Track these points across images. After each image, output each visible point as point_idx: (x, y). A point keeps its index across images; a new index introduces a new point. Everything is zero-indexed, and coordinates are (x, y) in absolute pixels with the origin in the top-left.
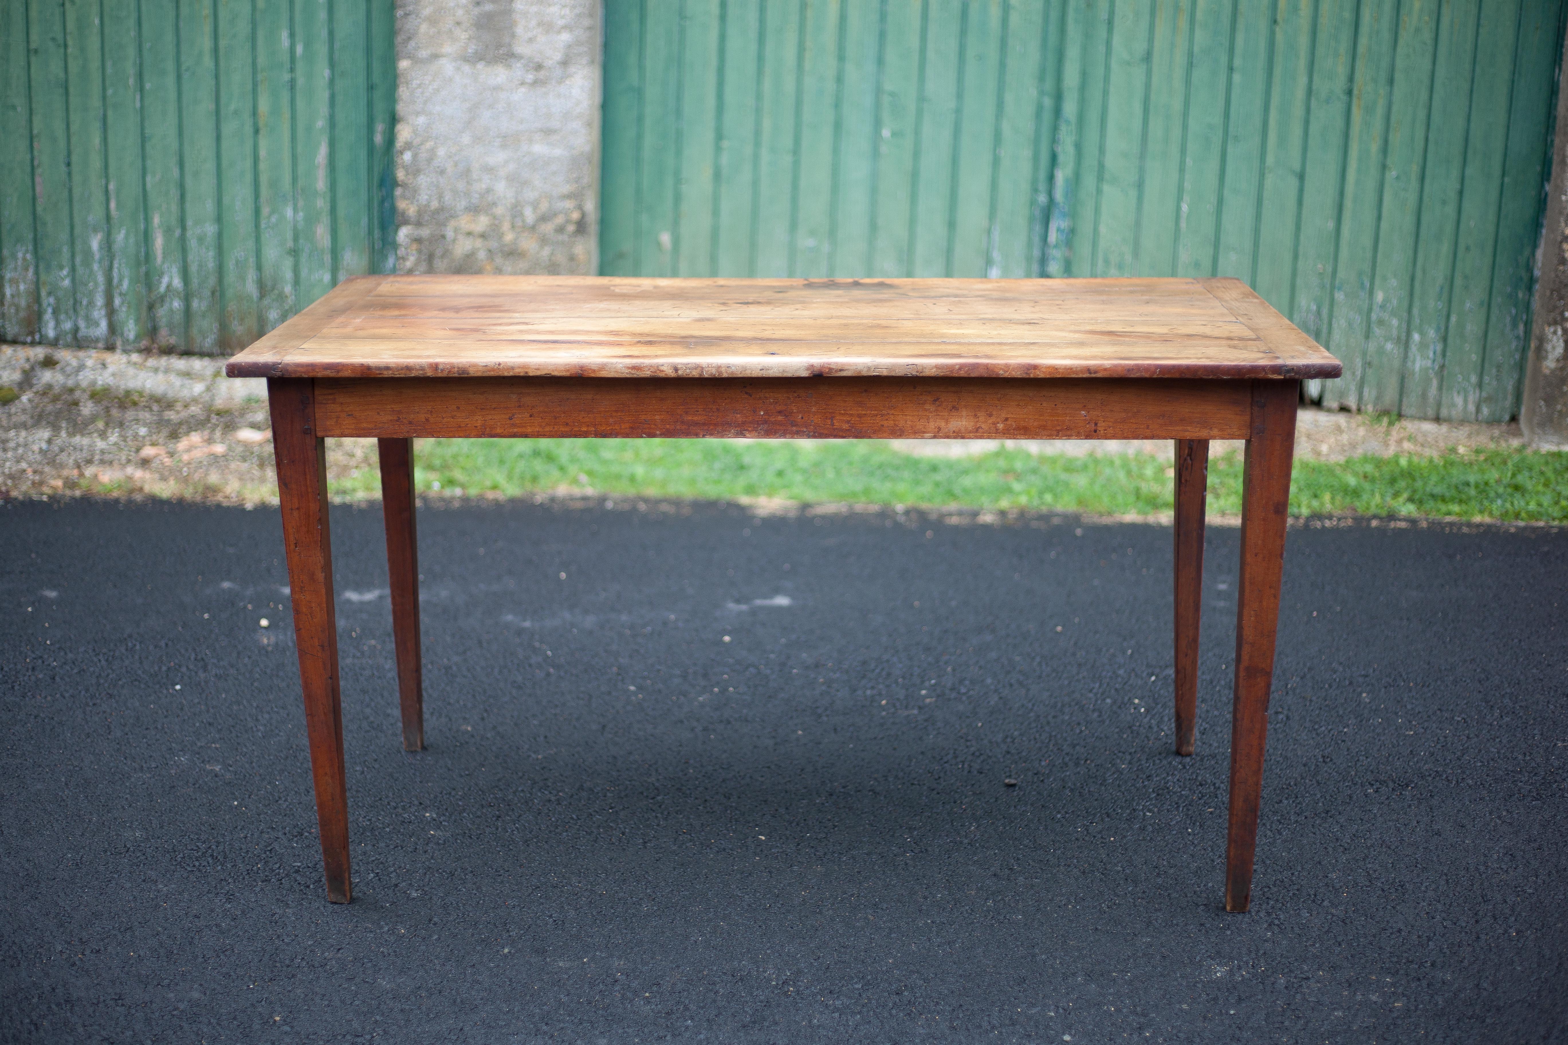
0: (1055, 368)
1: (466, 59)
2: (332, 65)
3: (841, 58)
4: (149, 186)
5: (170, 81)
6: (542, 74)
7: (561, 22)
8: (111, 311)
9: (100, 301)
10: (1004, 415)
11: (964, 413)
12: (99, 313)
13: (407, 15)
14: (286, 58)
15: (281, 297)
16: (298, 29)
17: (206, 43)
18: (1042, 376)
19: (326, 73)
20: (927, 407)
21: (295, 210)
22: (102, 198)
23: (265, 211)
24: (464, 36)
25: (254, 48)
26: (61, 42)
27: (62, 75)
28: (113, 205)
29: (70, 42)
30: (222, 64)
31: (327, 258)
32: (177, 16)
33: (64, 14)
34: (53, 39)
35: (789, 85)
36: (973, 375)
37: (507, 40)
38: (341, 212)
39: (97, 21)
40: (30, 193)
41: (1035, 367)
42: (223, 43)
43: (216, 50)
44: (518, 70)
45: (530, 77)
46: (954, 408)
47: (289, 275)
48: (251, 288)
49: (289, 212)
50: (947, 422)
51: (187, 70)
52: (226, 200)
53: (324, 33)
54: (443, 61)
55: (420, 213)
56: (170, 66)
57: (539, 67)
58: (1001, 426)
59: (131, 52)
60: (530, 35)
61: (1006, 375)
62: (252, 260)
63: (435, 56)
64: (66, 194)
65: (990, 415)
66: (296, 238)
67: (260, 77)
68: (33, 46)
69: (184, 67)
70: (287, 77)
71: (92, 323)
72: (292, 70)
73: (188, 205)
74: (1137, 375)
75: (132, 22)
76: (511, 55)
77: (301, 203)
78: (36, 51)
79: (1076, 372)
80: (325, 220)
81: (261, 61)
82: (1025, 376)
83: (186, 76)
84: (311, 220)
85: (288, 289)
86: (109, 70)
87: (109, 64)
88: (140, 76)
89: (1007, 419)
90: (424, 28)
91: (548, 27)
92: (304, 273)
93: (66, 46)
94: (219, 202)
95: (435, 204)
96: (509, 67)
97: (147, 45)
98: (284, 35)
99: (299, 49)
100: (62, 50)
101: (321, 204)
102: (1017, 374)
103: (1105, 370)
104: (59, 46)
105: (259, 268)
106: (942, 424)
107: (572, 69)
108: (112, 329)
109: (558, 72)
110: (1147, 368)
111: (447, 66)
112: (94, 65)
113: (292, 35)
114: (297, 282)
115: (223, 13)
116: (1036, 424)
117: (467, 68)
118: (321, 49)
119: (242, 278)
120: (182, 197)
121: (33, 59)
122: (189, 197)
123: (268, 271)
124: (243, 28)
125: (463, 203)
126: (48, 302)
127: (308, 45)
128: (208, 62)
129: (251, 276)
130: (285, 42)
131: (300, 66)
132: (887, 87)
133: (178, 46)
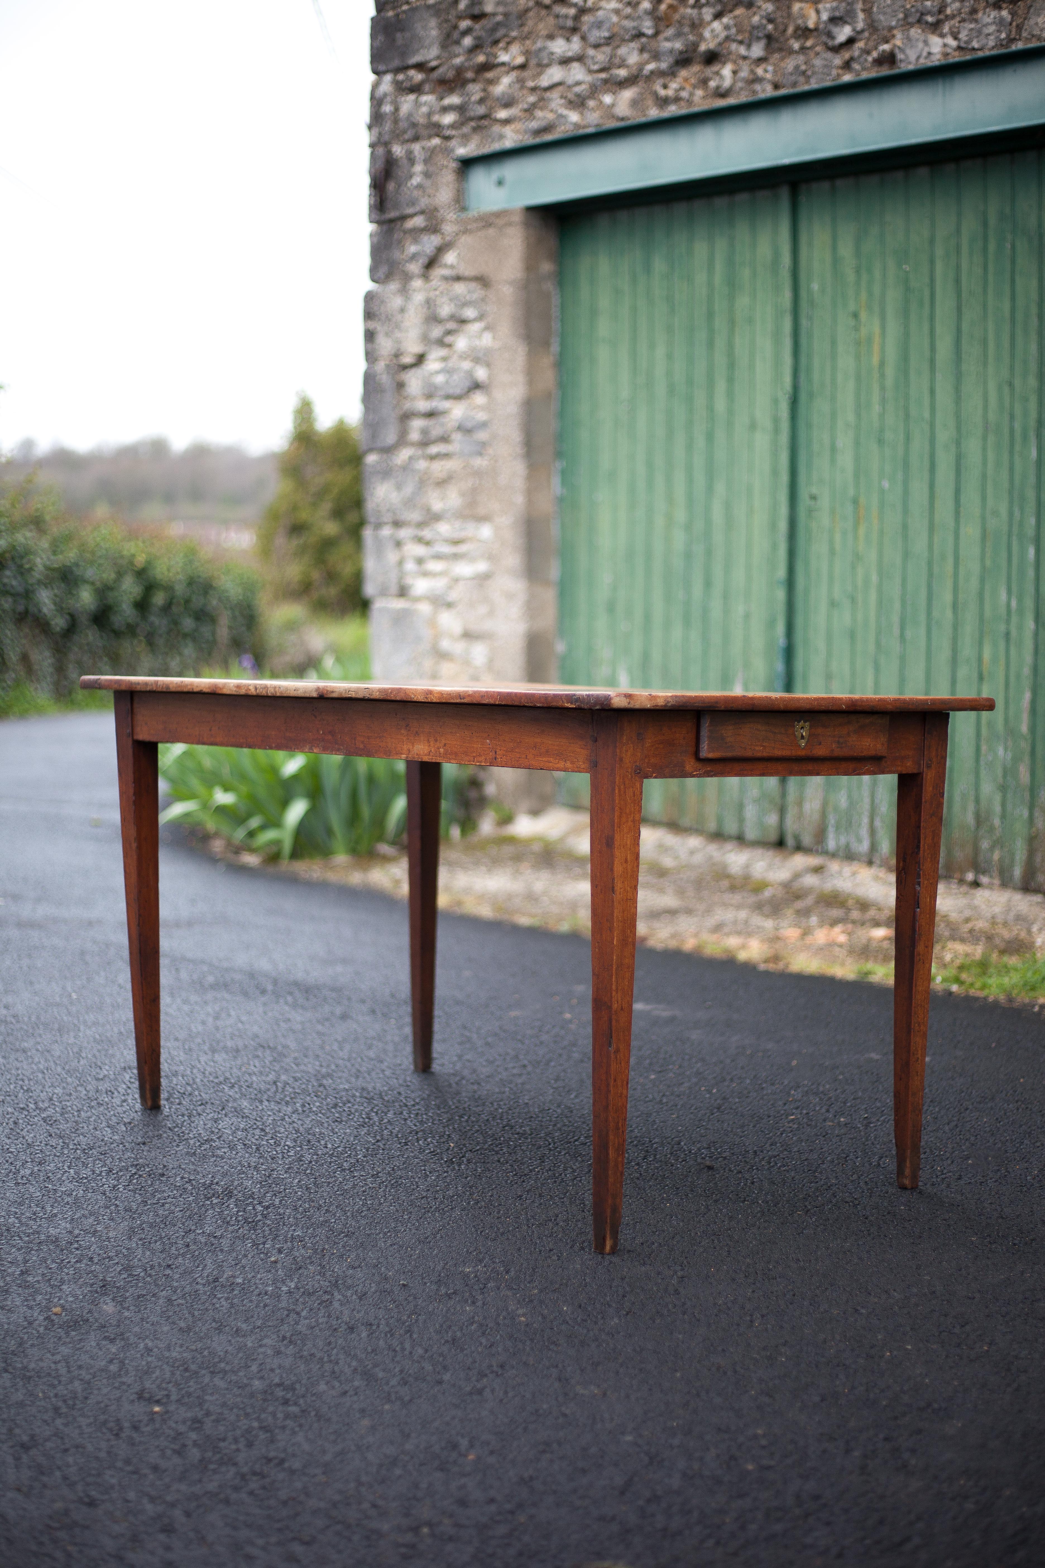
5: (922, 631)
8: (872, 832)
9: (865, 820)
12: (864, 832)
14: (1003, 611)
15: (992, 829)
16: (1014, 586)
17: (947, 598)
19: (1033, 626)
21: (1006, 749)
23: (984, 748)
25: (982, 601)
31: (1027, 795)
32: (930, 575)
34: (848, 594)
42: (960, 597)
43: (956, 604)
47: (998, 809)
48: (970, 819)
49: (1001, 751)
51: (935, 621)
56: (923, 618)
59: (896, 605)
62: (972, 793)
66: (1005, 776)
67: (986, 628)
68: (835, 599)
70: (1002, 627)
71: (859, 840)
72: (1008, 621)
75: (899, 580)
77: (1010, 744)
78: (836, 604)
80: (1027, 759)
81: (988, 613)
83: (934, 628)
84: (1016, 760)
85: (997, 822)
87: (883, 618)
88: (903, 628)
92: (1009, 807)
93: (855, 599)
97: (907, 600)
98: (1004, 590)
99: (1014, 604)
101: (1025, 745)
104: (849, 599)
105: (977, 801)
108: (873, 847)
113: (1009, 591)
114: (1003, 816)
118: (1030, 604)
119: (964, 808)
121: (834, 610)
123: (983, 803)
124: (976, 583)
126: (832, 820)
127: (1020, 600)
128: (950, 614)
129: (971, 807)
130: (1003, 596)
131: (1014, 619)
133: (929, 601)
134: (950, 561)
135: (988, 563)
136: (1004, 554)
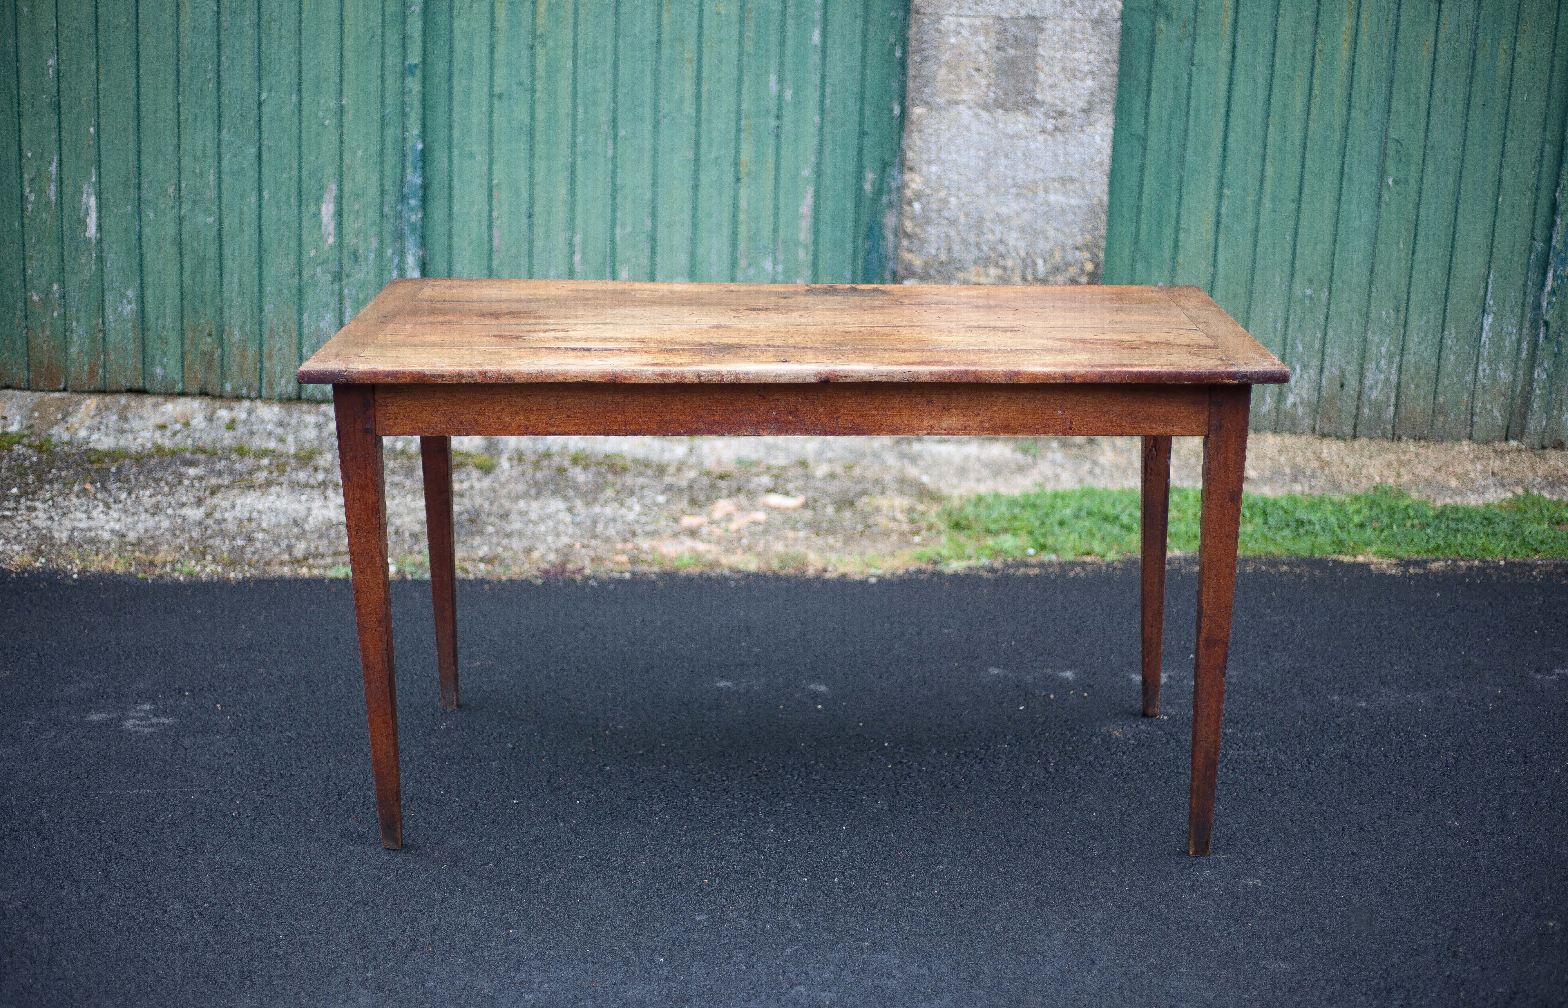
0: (1035, 375)
1: (985, 107)
2: (822, 111)
3: (1349, 106)
4: (618, 239)
5: (646, 128)
6: (1063, 121)
7: (1087, 68)
10: (990, 415)
11: (954, 413)
13: (926, 59)
14: (773, 104)
16: (787, 74)
17: (688, 89)
18: (1024, 381)
19: (817, 119)
20: (921, 407)
21: (775, 262)
22: (565, 251)
23: (742, 263)
24: (984, 82)
25: (739, 93)
26: (529, 86)
27: (527, 121)
28: (577, 258)
29: (538, 86)
30: (704, 110)
32: (658, 59)
33: (533, 56)
34: (520, 83)
35: (1296, 134)
36: (963, 381)
37: (1029, 86)
38: (823, 264)
39: (569, 64)
40: (486, 246)
41: (1018, 374)
42: (705, 88)
43: (698, 96)
44: (1039, 117)
45: (1050, 125)
46: (946, 409)
49: (768, 265)
50: (939, 420)
51: (666, 116)
52: (701, 252)
53: (816, 78)
54: (961, 108)
55: (926, 265)
56: (647, 112)
57: (1061, 114)
58: (987, 424)
59: (605, 97)
60: (1052, 81)
61: (992, 381)
63: (955, 103)
64: (525, 247)
65: (978, 415)
67: (744, 123)
68: (497, 90)
69: (662, 113)
70: (775, 123)
72: (779, 117)
73: (659, 259)
74: (1109, 381)
75: (607, 66)
76: (1035, 101)
77: (781, 257)
78: (500, 96)
79: (1054, 378)
80: (807, 273)
81: (747, 106)
82: (1009, 381)
83: (664, 122)
84: (791, 273)
86: (580, 116)
87: (580, 110)
88: (614, 123)
89: (992, 418)
90: (942, 73)
91: (1072, 73)
93: (533, 91)
94: (693, 256)
95: (943, 257)
96: (1028, 114)
97: (623, 90)
98: (773, 79)
99: (788, 95)
100: (529, 95)
101: (803, 255)
102: (1003, 380)
103: (1080, 376)
104: (526, 91)
106: (935, 423)
107: (1093, 117)
109: (1081, 118)
110: (1117, 375)
111: (965, 113)
112: (565, 110)
113: (781, 80)
115: (707, 57)
116: (1018, 422)
117: (985, 115)
118: (813, 96)
120: (653, 251)
121: (497, 104)
122: (660, 250)
124: (729, 71)
125: (970, 257)
127: (797, 90)
128: (689, 108)
130: (774, 87)
131: (787, 112)
132: (1393, 134)
133: (657, 91)
134: (691, 44)
135: (749, 47)
136: (775, 38)
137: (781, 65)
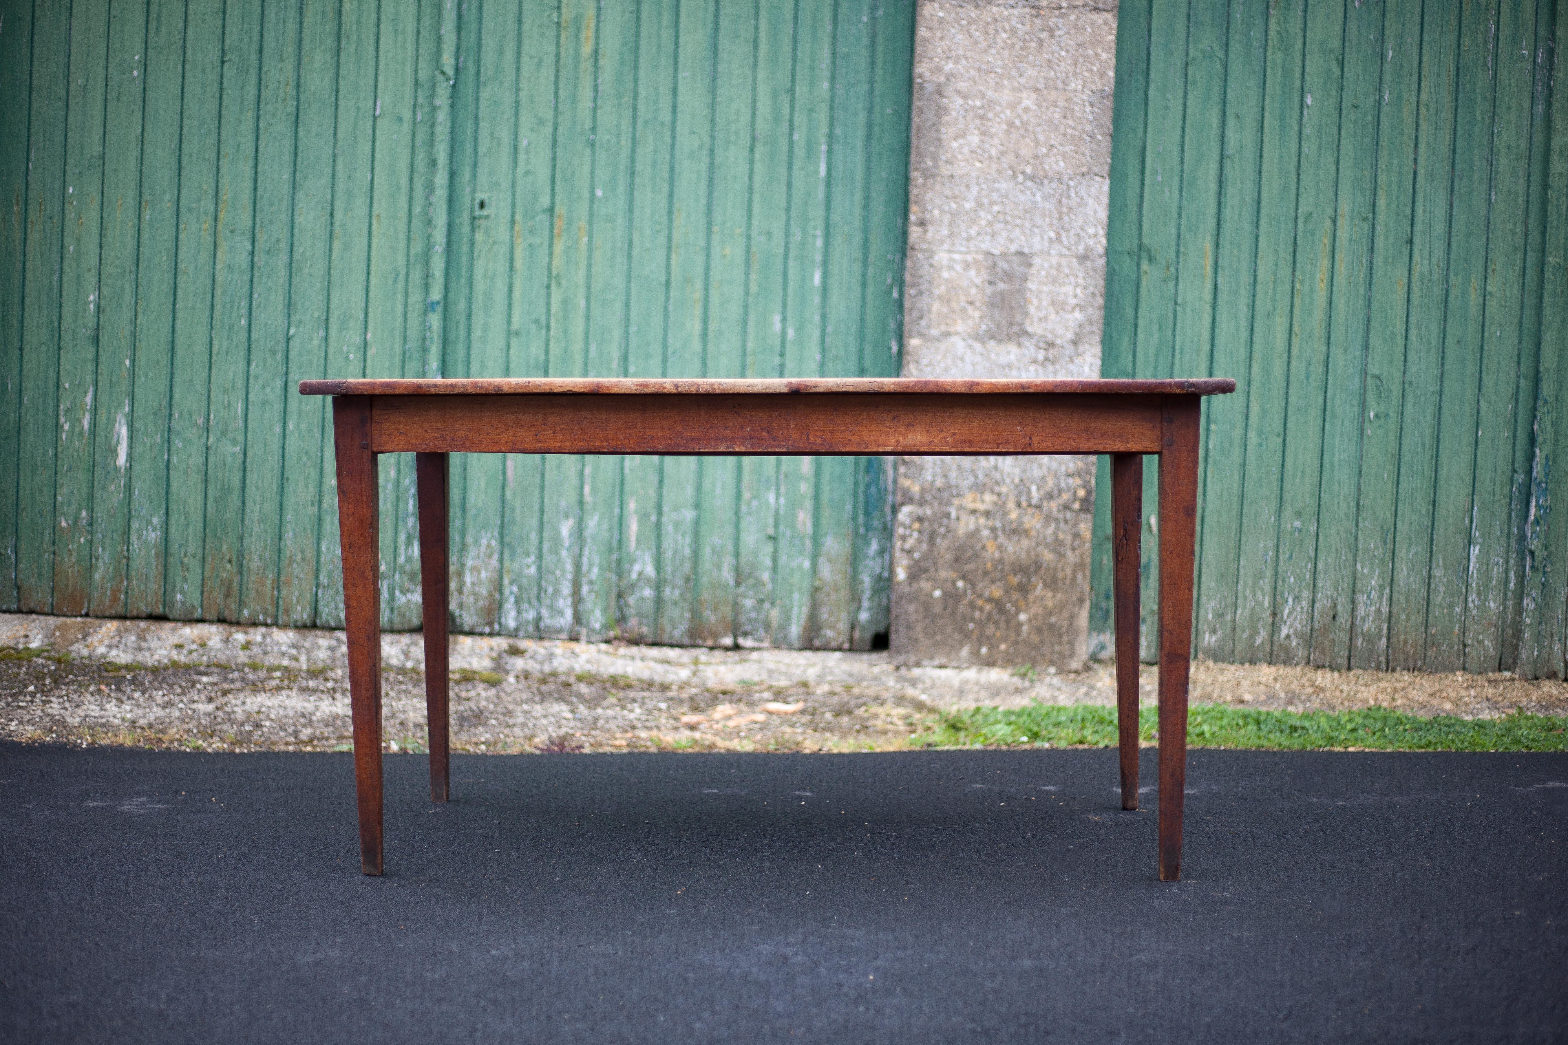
1: (978, 338)
2: (823, 349)
3: (1329, 343)
4: (626, 471)
5: (655, 364)
6: (1053, 352)
7: (1074, 302)
8: (577, 599)
9: (566, 589)
11: (919, 429)
12: (565, 603)
13: (920, 293)
14: (776, 342)
15: (759, 584)
16: (790, 314)
17: (696, 327)
19: (818, 356)
21: (778, 495)
22: (576, 482)
23: (747, 495)
24: (977, 314)
25: (744, 331)
26: (544, 324)
27: (542, 357)
28: (587, 490)
29: (553, 324)
30: (711, 347)
31: (809, 544)
32: (667, 300)
33: (548, 296)
34: (536, 321)
35: (1278, 370)
37: (1019, 318)
38: (825, 497)
39: (583, 303)
40: (500, 477)
42: (712, 327)
43: (705, 334)
44: (1030, 348)
45: (1040, 356)
46: (911, 424)
47: (768, 562)
48: (728, 576)
49: (771, 498)
50: (904, 436)
51: (674, 353)
52: (706, 485)
53: (817, 318)
54: (955, 339)
55: (923, 491)
57: (1050, 345)
59: (617, 335)
60: (1042, 314)
62: (730, 547)
63: (949, 334)
64: (537, 478)
66: (776, 525)
67: (748, 360)
68: (514, 327)
69: (670, 350)
70: (777, 360)
71: (557, 612)
72: (782, 355)
73: (666, 491)
75: (619, 305)
76: (1026, 333)
77: (783, 489)
78: (517, 333)
80: (809, 505)
81: (751, 345)
83: (672, 359)
84: (794, 505)
85: (765, 576)
86: (593, 353)
87: (593, 347)
88: (625, 359)
90: (937, 306)
91: (1060, 306)
92: (783, 559)
93: (548, 328)
94: (699, 488)
95: (939, 483)
96: (1019, 344)
97: (633, 329)
98: (777, 318)
99: (791, 333)
100: (544, 332)
101: (805, 488)
104: (541, 328)
105: (737, 555)
106: (901, 438)
107: (1081, 349)
108: (578, 618)
109: (1070, 349)
111: (959, 345)
112: (577, 347)
113: (784, 319)
114: (775, 569)
115: (714, 297)
117: (978, 346)
118: (815, 334)
119: (718, 566)
120: (661, 482)
121: (513, 341)
122: (667, 481)
123: (745, 557)
124: (734, 311)
125: (966, 484)
126: (510, 590)
127: (799, 330)
128: (696, 345)
129: (728, 562)
130: (777, 326)
131: (790, 351)
132: (1372, 370)
133: (665, 330)
134: (699, 284)
135: (754, 288)
136: (778, 279)
137: (784, 305)
